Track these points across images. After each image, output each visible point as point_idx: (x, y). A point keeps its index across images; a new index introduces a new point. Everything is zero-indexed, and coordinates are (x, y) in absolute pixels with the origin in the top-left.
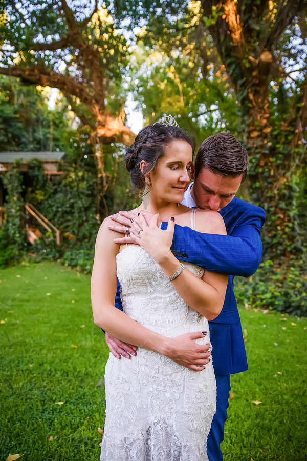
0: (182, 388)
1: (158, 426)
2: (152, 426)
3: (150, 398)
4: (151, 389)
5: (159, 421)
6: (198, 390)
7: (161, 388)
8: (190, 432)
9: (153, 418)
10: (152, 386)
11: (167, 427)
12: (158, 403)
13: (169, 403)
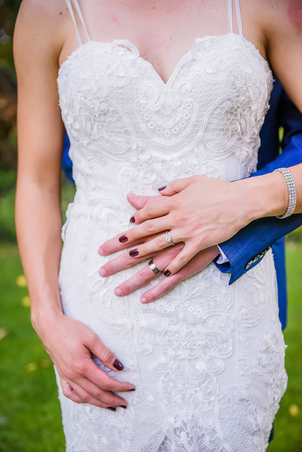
0: (230, 348)
1: (183, 434)
2: (172, 437)
3: (162, 378)
4: (163, 359)
5: (185, 425)
6: (263, 348)
7: (183, 354)
8: (250, 437)
9: (172, 420)
10: (165, 354)
11: (203, 435)
12: (180, 386)
13: (203, 382)
